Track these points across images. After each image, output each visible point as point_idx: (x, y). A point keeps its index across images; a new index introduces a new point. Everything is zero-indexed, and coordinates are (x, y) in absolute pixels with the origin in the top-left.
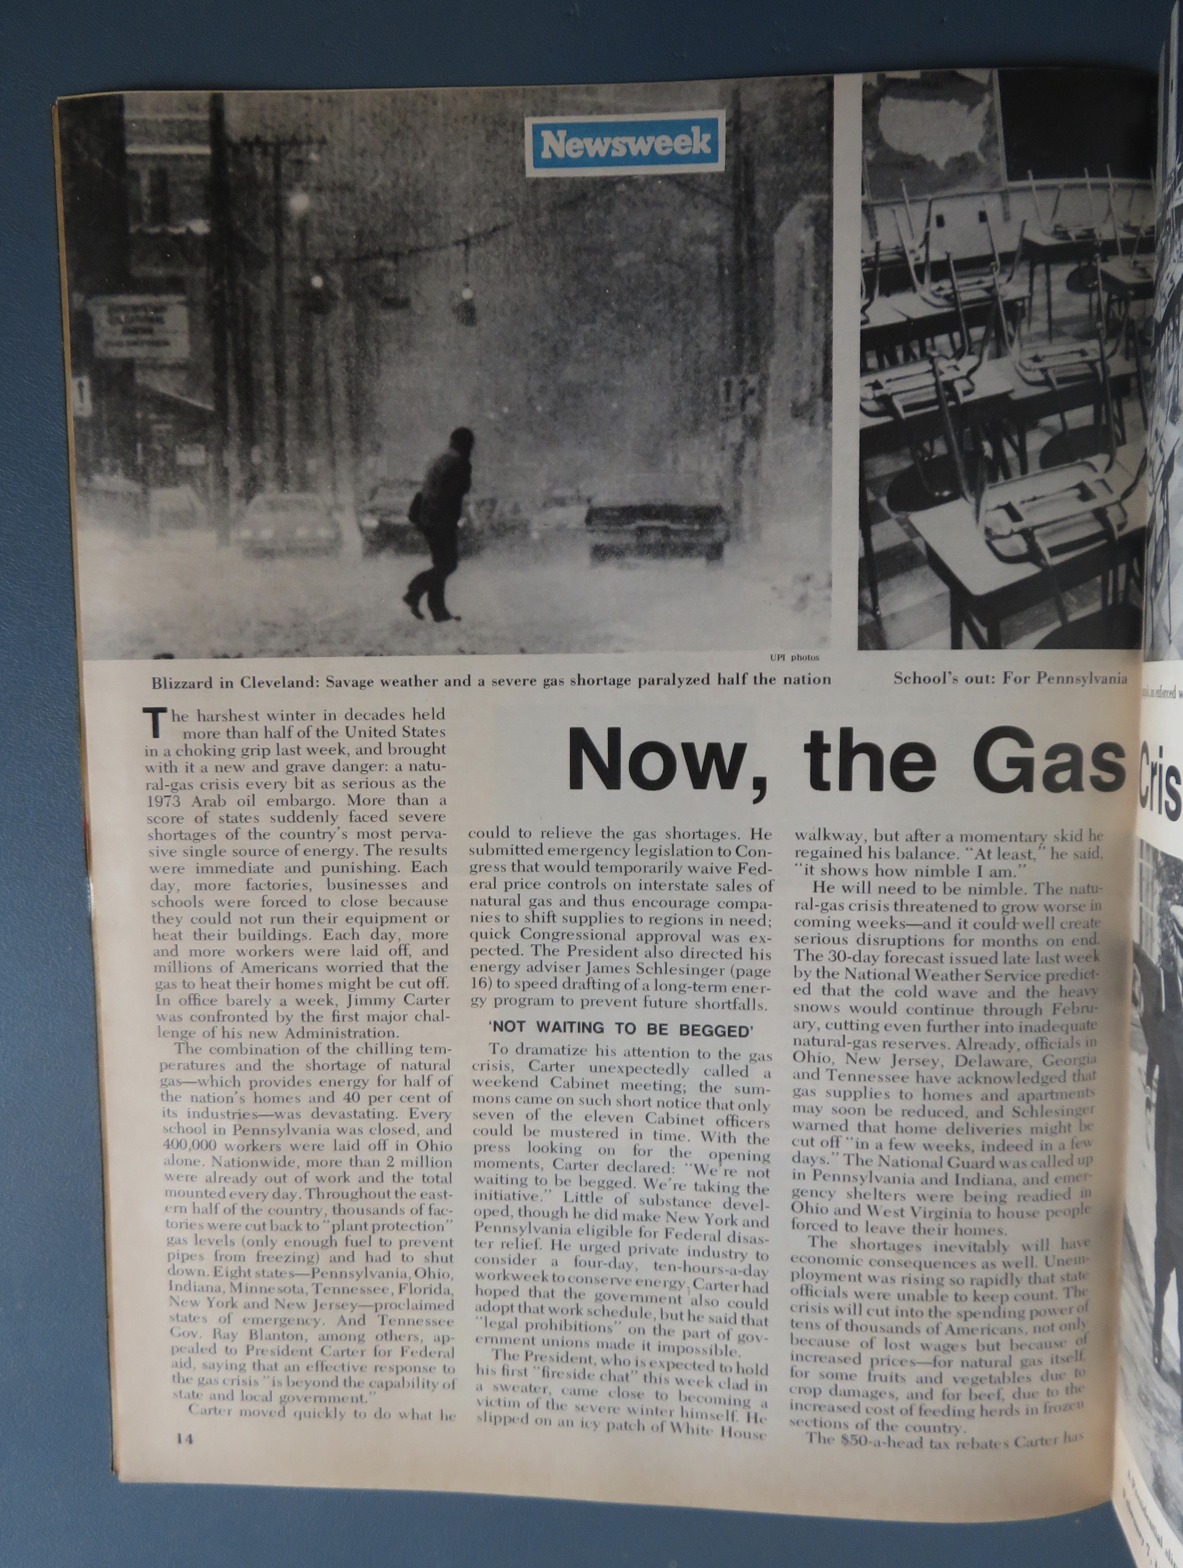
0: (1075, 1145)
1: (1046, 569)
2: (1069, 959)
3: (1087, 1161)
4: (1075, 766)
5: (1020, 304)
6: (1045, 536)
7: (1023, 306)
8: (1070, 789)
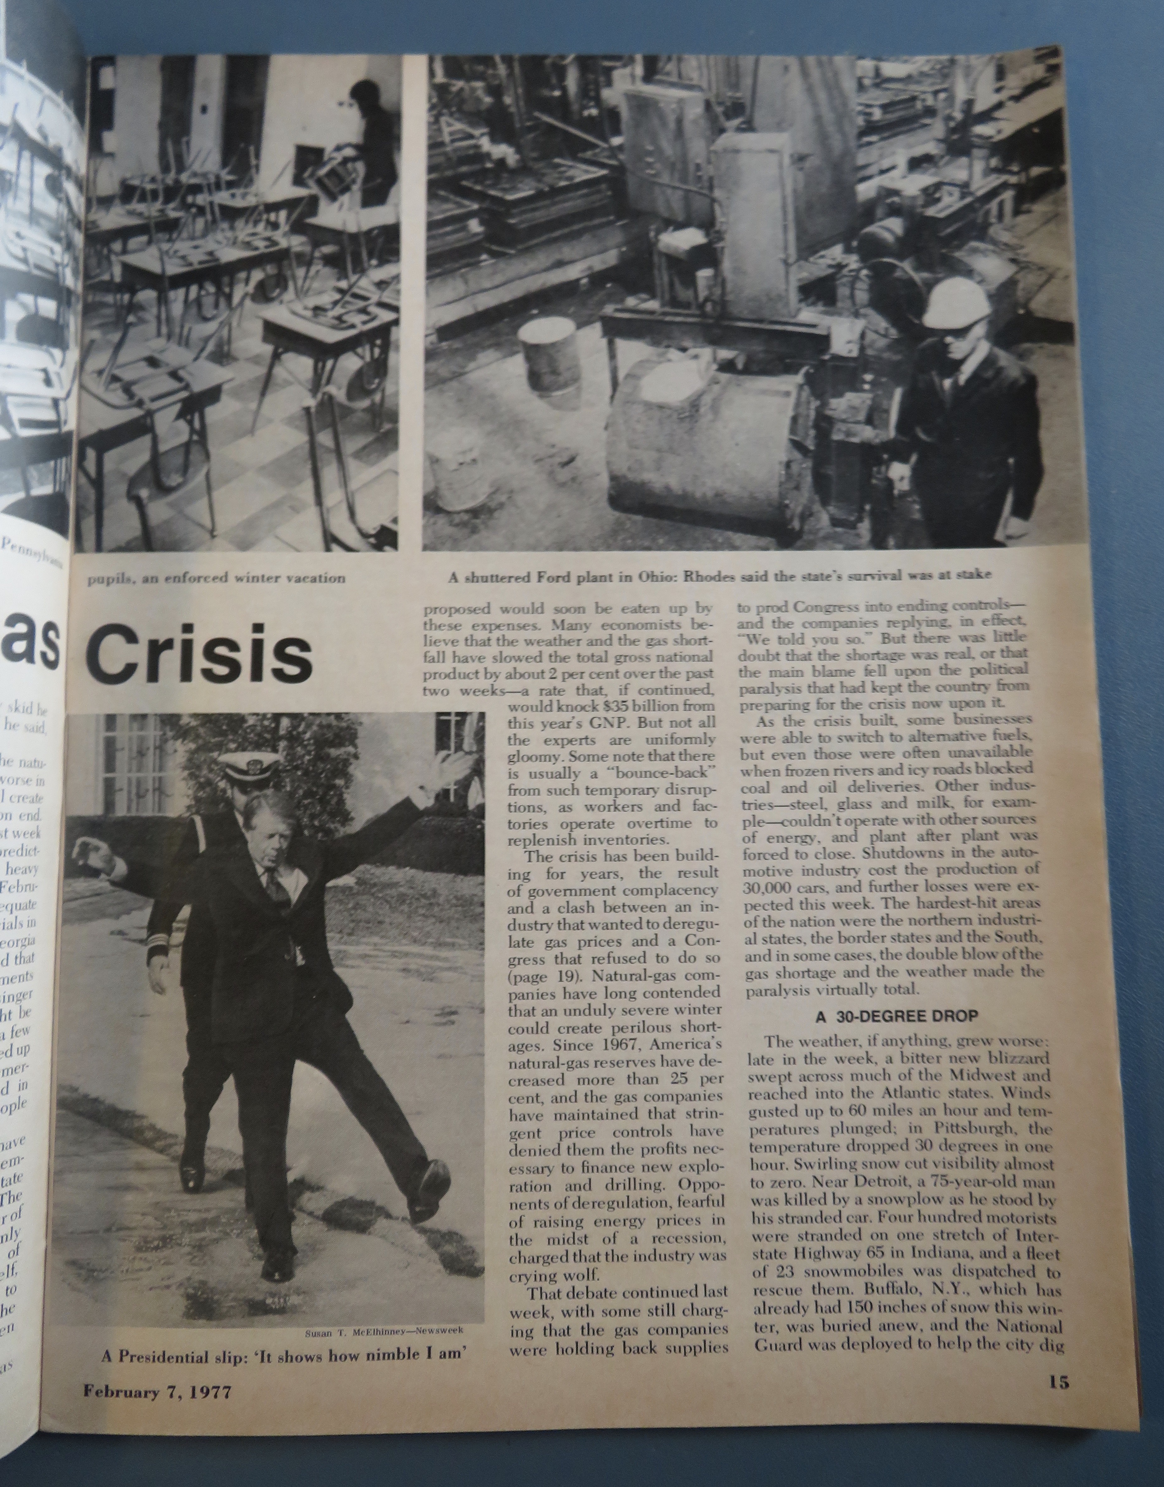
0: (14, 1033)
1: (15, 437)
2: (17, 834)
3: (24, 1051)
4: (29, 636)
5: (8, 177)
6: (18, 406)
7: (10, 181)
8: (24, 660)
